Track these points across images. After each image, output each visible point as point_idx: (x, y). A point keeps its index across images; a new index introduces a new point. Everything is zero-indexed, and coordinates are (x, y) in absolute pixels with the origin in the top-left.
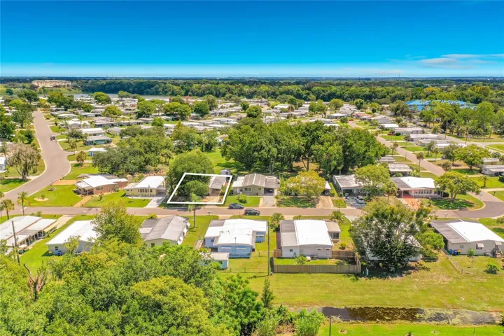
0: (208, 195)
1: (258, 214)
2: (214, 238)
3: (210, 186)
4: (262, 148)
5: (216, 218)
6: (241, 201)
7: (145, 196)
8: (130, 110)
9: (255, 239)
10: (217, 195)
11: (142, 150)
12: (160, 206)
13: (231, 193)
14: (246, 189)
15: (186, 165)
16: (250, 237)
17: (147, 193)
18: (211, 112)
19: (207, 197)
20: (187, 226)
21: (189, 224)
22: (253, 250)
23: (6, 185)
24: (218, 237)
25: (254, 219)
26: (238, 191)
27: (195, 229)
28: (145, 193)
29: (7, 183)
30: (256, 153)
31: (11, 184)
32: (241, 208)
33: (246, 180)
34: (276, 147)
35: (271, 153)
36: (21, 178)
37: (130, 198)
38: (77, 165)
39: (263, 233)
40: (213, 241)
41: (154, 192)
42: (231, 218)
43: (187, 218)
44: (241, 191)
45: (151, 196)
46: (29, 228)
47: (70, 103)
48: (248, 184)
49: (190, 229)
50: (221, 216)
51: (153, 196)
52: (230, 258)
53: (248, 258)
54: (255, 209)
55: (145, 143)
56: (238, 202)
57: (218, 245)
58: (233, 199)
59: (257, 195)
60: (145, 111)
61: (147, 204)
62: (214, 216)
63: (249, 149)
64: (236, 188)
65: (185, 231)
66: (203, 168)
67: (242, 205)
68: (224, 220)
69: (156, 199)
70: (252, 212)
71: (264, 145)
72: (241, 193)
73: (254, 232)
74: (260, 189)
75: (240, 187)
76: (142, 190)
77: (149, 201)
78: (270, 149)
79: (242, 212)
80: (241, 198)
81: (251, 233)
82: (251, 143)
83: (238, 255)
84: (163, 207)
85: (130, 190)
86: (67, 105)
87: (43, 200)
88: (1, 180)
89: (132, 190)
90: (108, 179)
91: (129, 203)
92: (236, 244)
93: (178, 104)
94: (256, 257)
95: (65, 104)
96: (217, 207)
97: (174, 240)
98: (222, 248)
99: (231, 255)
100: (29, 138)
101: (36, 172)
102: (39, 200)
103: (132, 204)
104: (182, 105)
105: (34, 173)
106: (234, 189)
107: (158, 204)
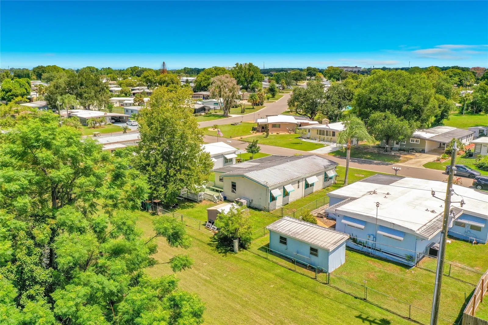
2: (346, 198)
3: (428, 136)
6: (481, 167)
7: (323, 140)
17: (327, 137)
19: (418, 154)
21: (332, 174)
24: (353, 199)
28: (323, 137)
36: (223, 113)
38: (289, 112)
45: (331, 141)
57: (338, 213)
73: (455, 210)
76: (322, 132)
77: (322, 146)
80: (482, 161)
83: (382, 250)
84: (333, 154)
85: (308, 131)
86: (337, 77)
87: (214, 129)
88: (207, 114)
89: (309, 130)
90: (296, 119)
91: (294, 144)
92: (377, 219)
93: (457, 71)
94: (430, 271)
95: (335, 76)
96: (424, 168)
97: (263, 183)
98: (343, 221)
99: (365, 246)
100: (272, 91)
101: (244, 112)
102: (211, 130)
103: (298, 146)
104: (463, 72)
105: (242, 113)
106: (477, 147)
107: (331, 151)
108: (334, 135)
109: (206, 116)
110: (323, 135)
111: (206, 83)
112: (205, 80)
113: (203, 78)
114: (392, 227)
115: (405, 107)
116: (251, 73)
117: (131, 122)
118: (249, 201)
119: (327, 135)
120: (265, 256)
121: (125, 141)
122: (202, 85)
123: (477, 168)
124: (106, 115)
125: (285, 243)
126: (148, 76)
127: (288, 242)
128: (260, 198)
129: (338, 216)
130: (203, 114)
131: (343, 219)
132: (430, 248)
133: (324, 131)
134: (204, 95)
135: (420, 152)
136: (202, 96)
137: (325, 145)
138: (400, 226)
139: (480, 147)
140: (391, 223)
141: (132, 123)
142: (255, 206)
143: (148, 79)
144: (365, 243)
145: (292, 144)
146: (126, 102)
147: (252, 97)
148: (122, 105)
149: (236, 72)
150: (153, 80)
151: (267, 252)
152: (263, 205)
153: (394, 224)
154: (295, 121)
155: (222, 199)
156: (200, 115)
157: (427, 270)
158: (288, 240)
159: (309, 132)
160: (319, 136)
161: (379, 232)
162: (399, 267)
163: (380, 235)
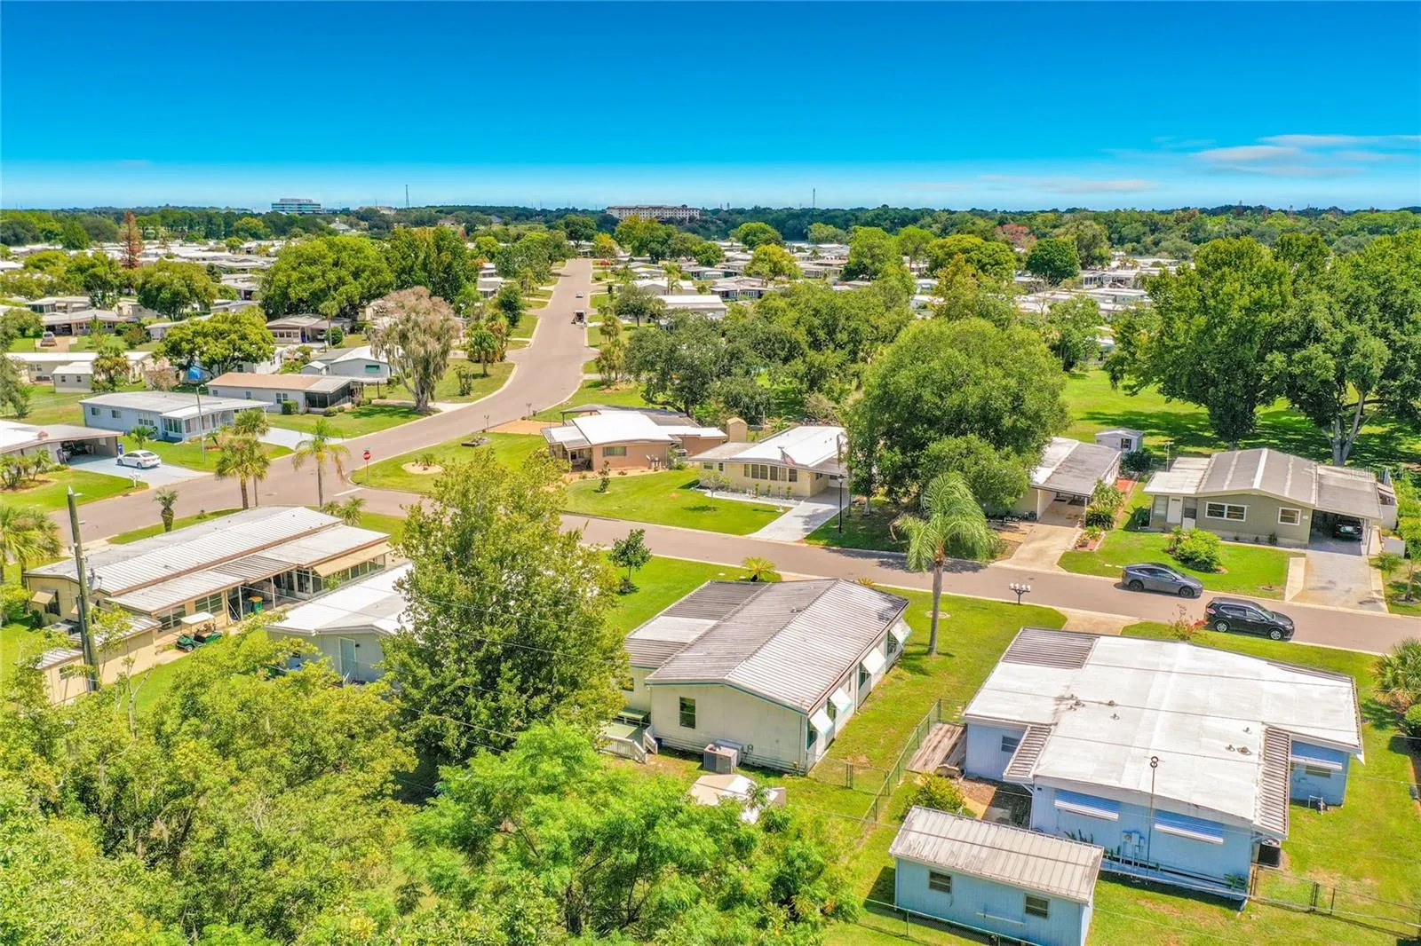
0: (1031, 517)
1: (1285, 634)
2: (1020, 728)
3: (1041, 476)
4: (1310, 334)
5: (1054, 623)
6: (1188, 560)
7: (767, 494)
8: (831, 265)
9: (1280, 787)
10: (1071, 520)
11: (801, 336)
12: (813, 536)
13: (1141, 521)
14: (1216, 511)
15: (936, 364)
16: (1253, 767)
17: (775, 485)
18: (1086, 274)
19: (1024, 526)
20: (892, 643)
21: (901, 633)
22: (1268, 856)
23: (364, 419)
24: (1042, 730)
25: (1272, 659)
26: (1174, 513)
27: (929, 663)
28: (765, 484)
29: (369, 414)
30: (1277, 359)
31: (378, 418)
32: (1188, 592)
33: (1215, 473)
34: (1384, 335)
35: (1356, 358)
36: (412, 402)
37: (708, 493)
38: (597, 385)
39: (1339, 753)
40: (1009, 744)
41: (805, 484)
42: (1128, 632)
43: (900, 603)
44: (1190, 513)
45: (788, 496)
46: (267, 554)
47: (664, 242)
48: (1227, 486)
49: (905, 659)
50: (1077, 616)
51: (799, 497)
52: (1106, 876)
53: (1235, 904)
54: (1270, 605)
55: (817, 312)
56: (1169, 561)
57: (1040, 783)
58: (1150, 548)
59: (1273, 540)
60: (867, 261)
61: (764, 524)
62: (1041, 613)
63: (1241, 336)
64: (1166, 497)
65: (876, 662)
66: (1013, 382)
67: (1192, 578)
68: (1092, 636)
69: (807, 508)
70: (1250, 617)
71: (1322, 323)
72: (1189, 524)
73: (1273, 733)
74: (1288, 517)
75: (1187, 498)
76: (759, 470)
77: (773, 513)
78: (1352, 340)
79: (1196, 610)
80: (1188, 546)
81: (1256, 740)
82: (1258, 306)
83: (1161, 867)
84: (822, 543)
85: (716, 467)
86: (658, 247)
87: (425, 469)
88: (358, 405)
89: (721, 466)
90: (659, 423)
91: (696, 513)
92: (1152, 796)
93: (972, 241)
94: (1289, 909)
95: (653, 245)
96: (1064, 572)
97: (788, 703)
98: (1059, 804)
99: (1118, 860)
100: (509, 309)
101: (468, 394)
102: (414, 469)
103: (707, 518)
104: (986, 243)
105: (463, 395)
106: (1157, 502)
107: (806, 530)
108: (793, 478)
109: (362, 414)
110: (764, 477)
111: (304, 290)
112: (301, 280)
113: (295, 275)
114: (1192, 814)
115: (1007, 422)
116: (446, 257)
117: (136, 456)
118: (742, 749)
119: (774, 478)
120: (902, 932)
121: (220, 561)
122: (292, 295)
123: (1179, 563)
124: (44, 439)
125: (947, 890)
126: (93, 266)
127: (956, 884)
128: (777, 741)
129: (1039, 789)
130: (348, 406)
131: (1058, 798)
132: (1262, 845)
133: (764, 468)
134: (303, 328)
135: (1026, 519)
136: (299, 331)
137: (781, 511)
138: (1212, 810)
139: (1165, 503)
140: (1189, 804)
141: (141, 459)
142: (760, 762)
143: (94, 276)
144: (1115, 852)
145: (690, 513)
146: (60, 370)
147: (480, 344)
148: (39, 379)
149: (399, 256)
150: (110, 277)
151: (905, 920)
152: (786, 756)
153: (1196, 806)
154: (663, 433)
155: (654, 748)
156: (342, 410)
157: (1282, 907)
158: (955, 880)
159: (721, 470)
160: (750, 480)
161: (1158, 827)
162: (1217, 908)
163: (1160, 832)
